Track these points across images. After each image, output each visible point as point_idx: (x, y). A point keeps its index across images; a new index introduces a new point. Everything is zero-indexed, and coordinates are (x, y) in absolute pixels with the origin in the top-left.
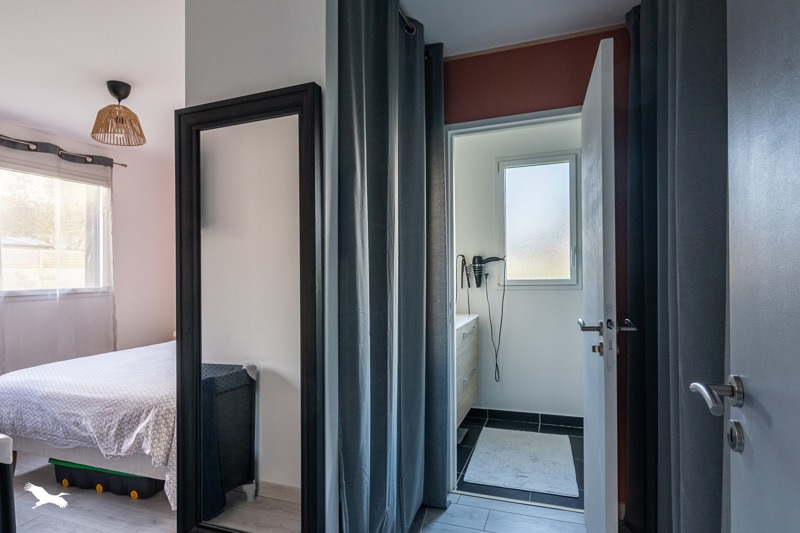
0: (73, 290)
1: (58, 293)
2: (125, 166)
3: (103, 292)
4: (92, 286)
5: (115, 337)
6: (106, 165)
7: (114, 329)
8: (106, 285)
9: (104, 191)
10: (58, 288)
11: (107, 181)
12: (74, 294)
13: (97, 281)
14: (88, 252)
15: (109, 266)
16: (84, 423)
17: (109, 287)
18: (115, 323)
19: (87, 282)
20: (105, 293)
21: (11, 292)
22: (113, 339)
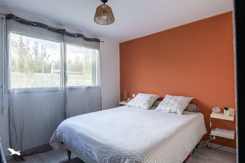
0: (89, 86)
1: (84, 87)
2: (103, 42)
3: (97, 87)
4: (94, 85)
5: (101, 103)
6: (97, 42)
7: (101, 101)
8: (98, 85)
9: (97, 51)
10: (84, 85)
11: (98, 48)
12: (89, 88)
13: (95, 83)
14: (93, 73)
15: (99, 78)
16: (93, 153)
17: (99, 86)
18: (101, 98)
19: (92, 84)
20: (98, 87)
21: (70, 87)
22: (100, 104)
